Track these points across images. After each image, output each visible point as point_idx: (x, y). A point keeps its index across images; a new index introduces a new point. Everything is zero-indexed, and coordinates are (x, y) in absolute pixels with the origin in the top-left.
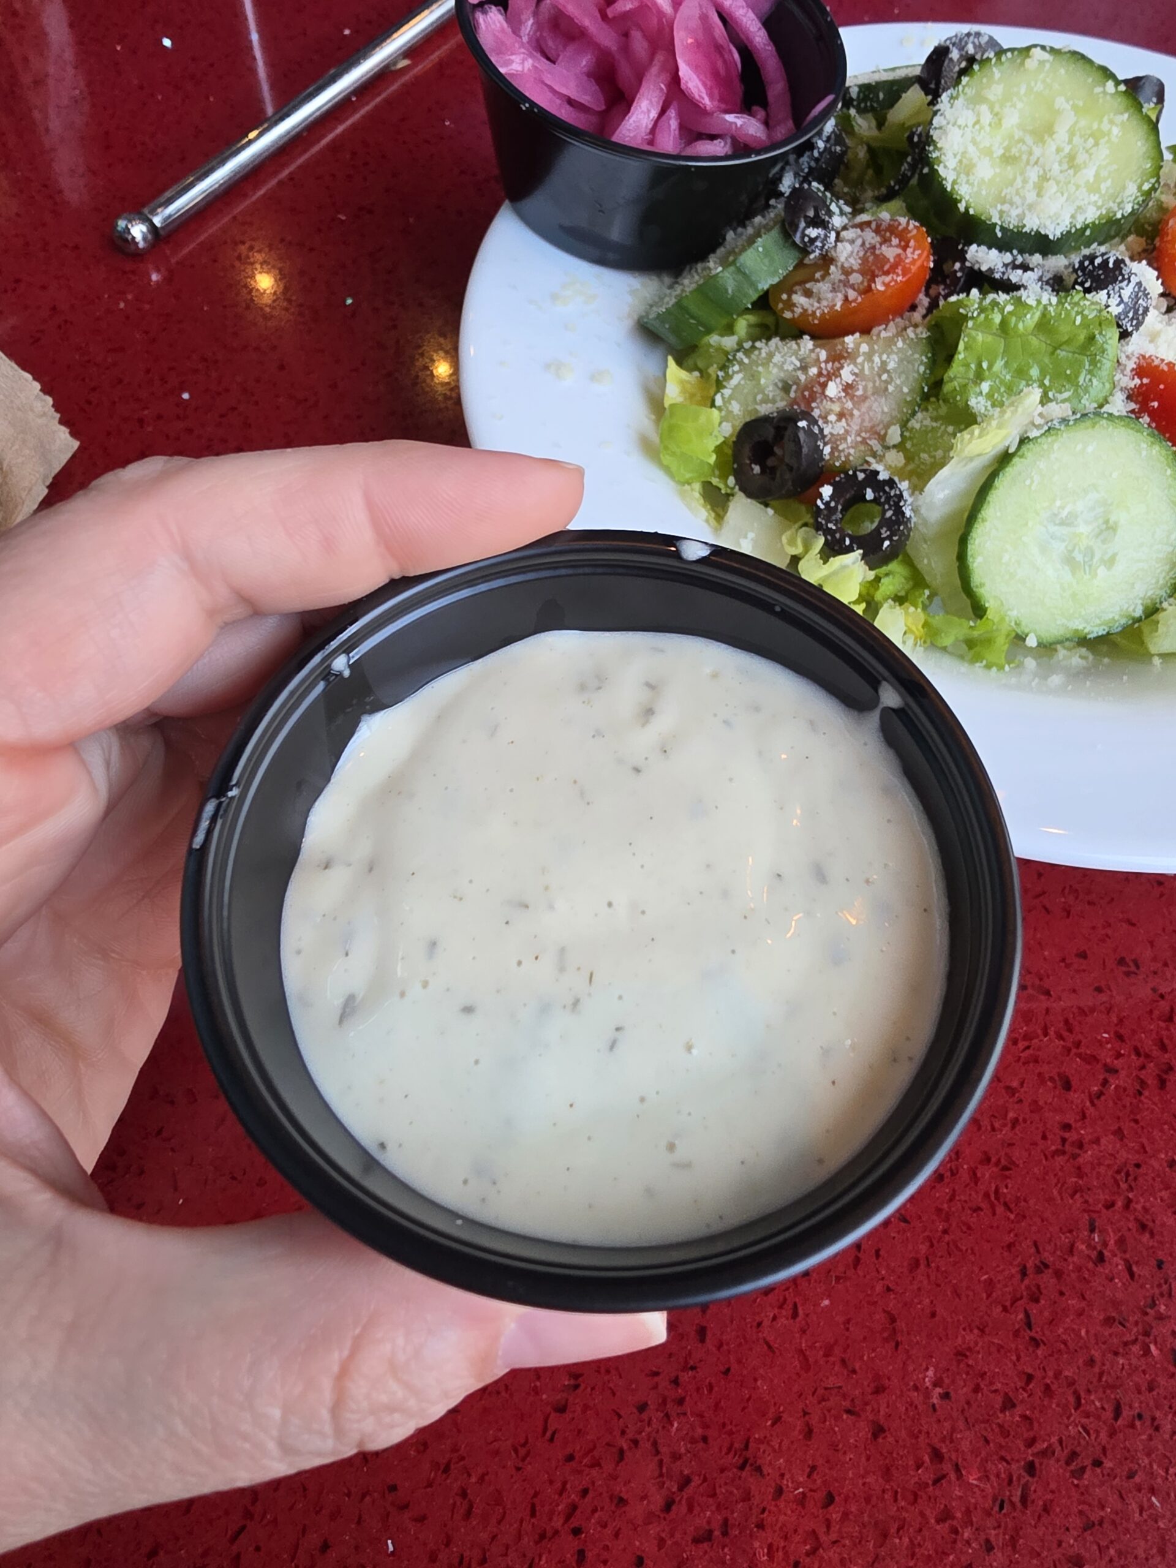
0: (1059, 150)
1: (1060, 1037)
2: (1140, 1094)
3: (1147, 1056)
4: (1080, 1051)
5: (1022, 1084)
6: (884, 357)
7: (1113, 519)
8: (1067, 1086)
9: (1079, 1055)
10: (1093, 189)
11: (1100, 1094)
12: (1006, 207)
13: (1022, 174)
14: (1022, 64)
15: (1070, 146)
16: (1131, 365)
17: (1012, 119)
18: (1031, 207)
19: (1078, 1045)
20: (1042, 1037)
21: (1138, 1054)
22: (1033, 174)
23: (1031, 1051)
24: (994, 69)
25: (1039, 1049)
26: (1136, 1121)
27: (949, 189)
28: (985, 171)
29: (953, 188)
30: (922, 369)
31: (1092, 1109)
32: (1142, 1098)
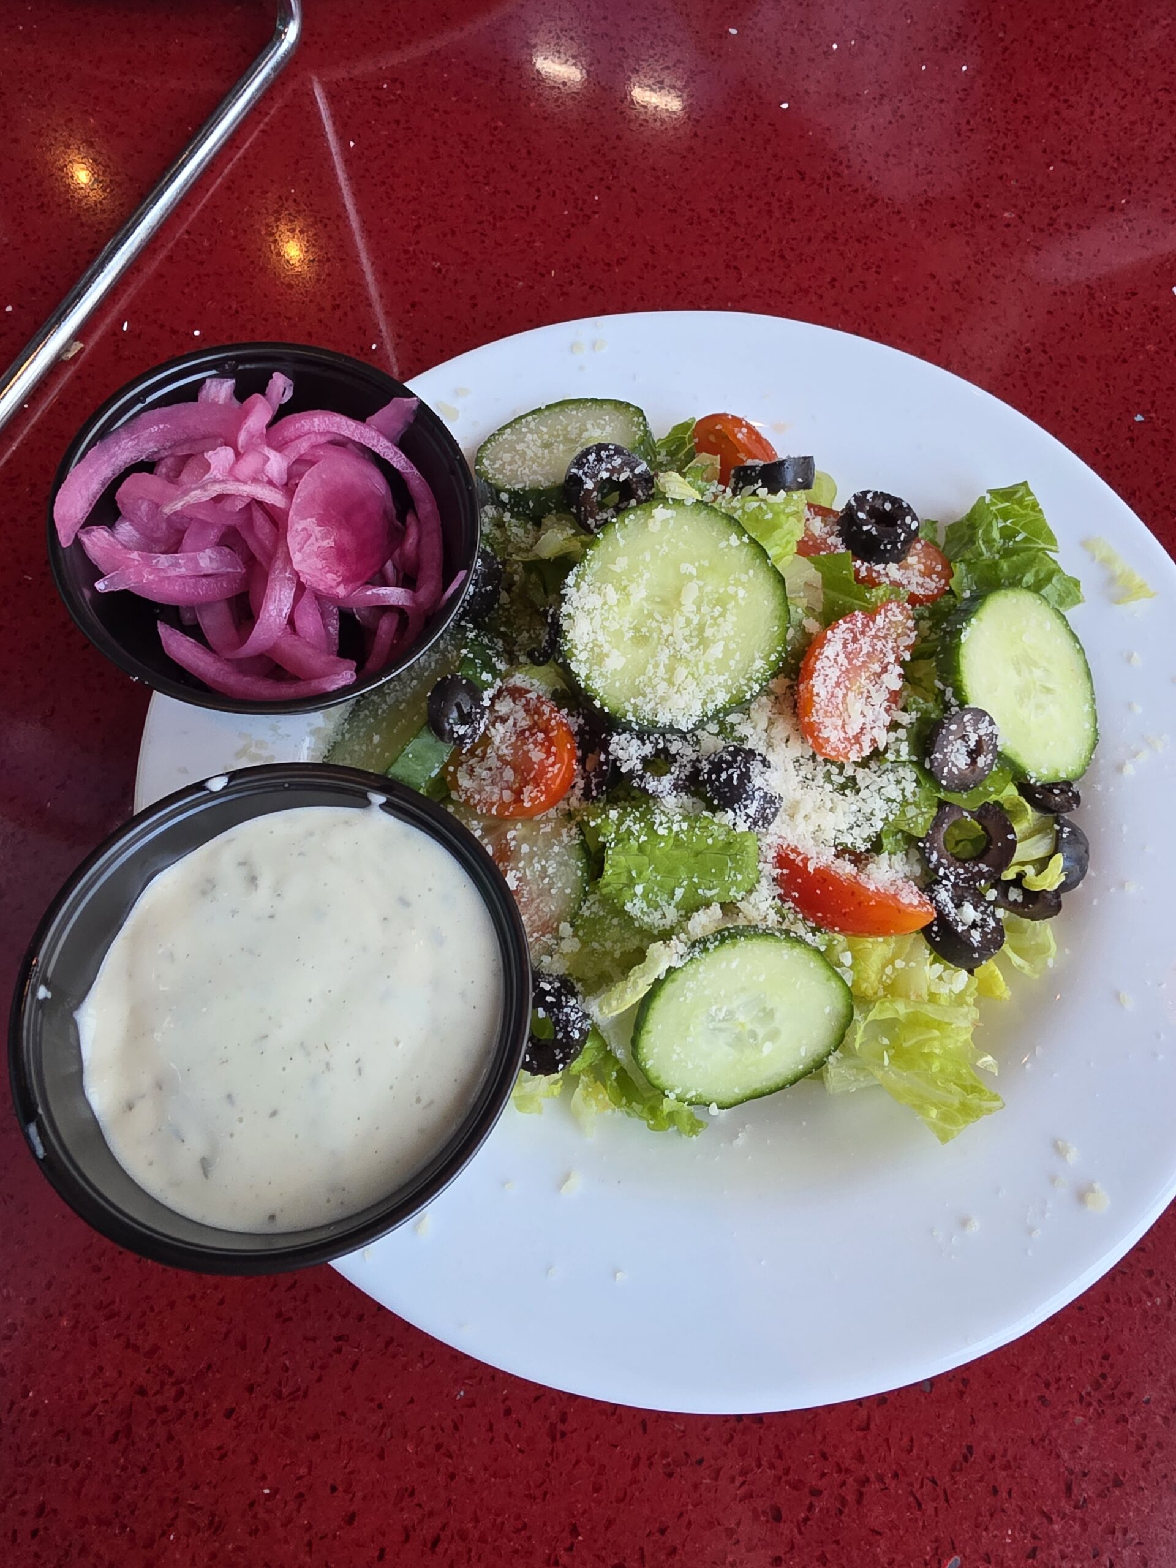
0: (688, 622)
1: (772, 1466)
2: (841, 1512)
3: (847, 1471)
4: (790, 1477)
5: (738, 1524)
6: (543, 863)
7: (769, 1006)
8: (778, 1518)
9: (788, 1482)
10: (722, 665)
11: (806, 1519)
12: (639, 701)
13: (654, 656)
14: (646, 524)
15: (698, 617)
16: (771, 854)
17: (639, 594)
18: (663, 699)
19: (787, 1471)
20: (756, 1469)
21: (839, 1471)
22: (664, 656)
23: (746, 1487)
24: (619, 535)
25: (753, 1483)
26: (837, 1542)
27: (583, 686)
28: (615, 662)
29: (587, 685)
30: (579, 873)
31: (799, 1537)
32: (843, 1517)
